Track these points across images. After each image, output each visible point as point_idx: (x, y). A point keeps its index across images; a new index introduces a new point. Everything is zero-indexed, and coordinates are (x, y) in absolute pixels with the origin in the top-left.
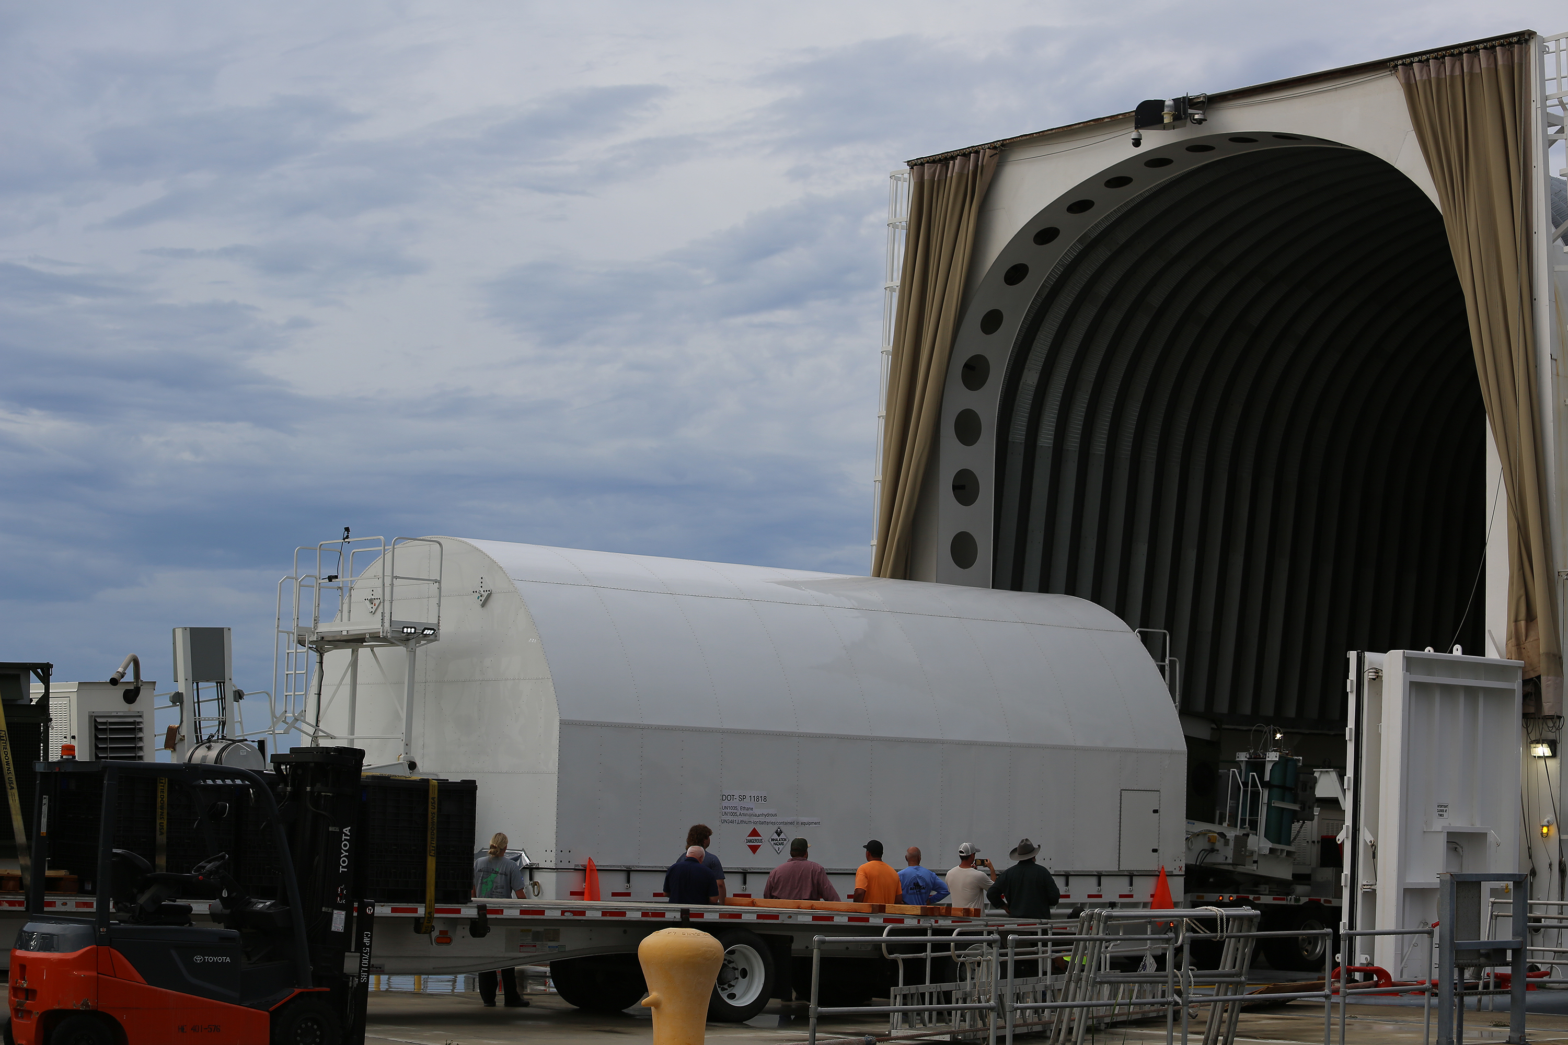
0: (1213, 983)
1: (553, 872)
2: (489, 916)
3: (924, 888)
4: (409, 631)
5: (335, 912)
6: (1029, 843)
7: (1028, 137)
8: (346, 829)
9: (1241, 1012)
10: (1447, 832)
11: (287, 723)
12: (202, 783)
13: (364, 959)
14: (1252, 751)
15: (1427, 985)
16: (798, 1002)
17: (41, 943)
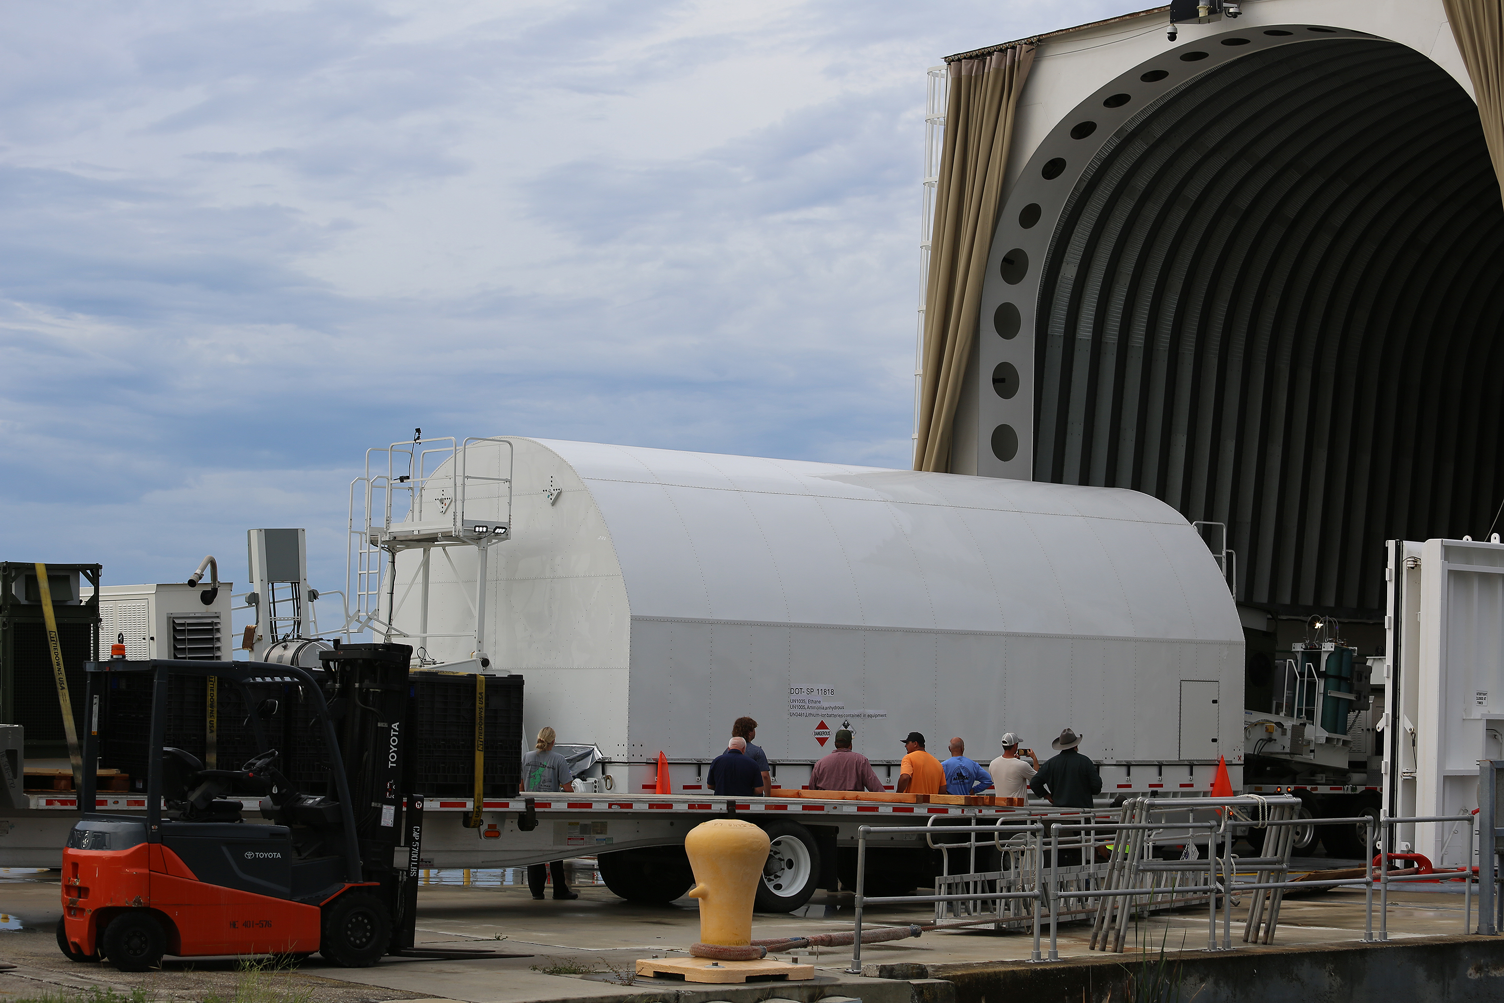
0: (1254, 871)
1: (625, 766)
2: (536, 810)
3: (967, 778)
4: (481, 530)
5: (384, 807)
6: (1071, 733)
7: (1064, 32)
8: (395, 725)
9: (1283, 899)
10: (1487, 720)
11: (361, 622)
12: (252, 681)
13: (414, 853)
14: (1307, 642)
15: (1468, 871)
16: (843, 892)
17: (93, 842)
